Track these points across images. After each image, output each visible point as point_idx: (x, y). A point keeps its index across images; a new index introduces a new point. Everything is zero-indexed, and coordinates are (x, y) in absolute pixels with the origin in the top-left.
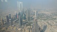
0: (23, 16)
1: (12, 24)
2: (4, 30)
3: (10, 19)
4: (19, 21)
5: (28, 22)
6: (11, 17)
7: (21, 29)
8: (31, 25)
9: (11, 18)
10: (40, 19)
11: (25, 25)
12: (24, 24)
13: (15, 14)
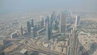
0: (54, 23)
1: (35, 36)
3: (32, 28)
4: (47, 32)
5: (61, 35)
6: (34, 25)
7: (49, 46)
8: (66, 41)
10: (84, 31)
11: (56, 39)
12: (54, 37)
13: (41, 20)
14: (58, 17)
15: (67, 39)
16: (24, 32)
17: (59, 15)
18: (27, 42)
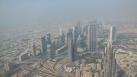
0: (79, 38)
1: (53, 58)
2: (36, 69)
3: (49, 46)
4: (69, 50)
5: (90, 54)
6: (52, 41)
7: (73, 70)
8: (98, 62)
9: (50, 43)
10: (123, 48)
11: (84, 61)
12: (80, 58)
13: (61, 34)
14: (86, 29)
15: (100, 61)
16: (38, 52)
17: (87, 26)
18: (41, 66)
